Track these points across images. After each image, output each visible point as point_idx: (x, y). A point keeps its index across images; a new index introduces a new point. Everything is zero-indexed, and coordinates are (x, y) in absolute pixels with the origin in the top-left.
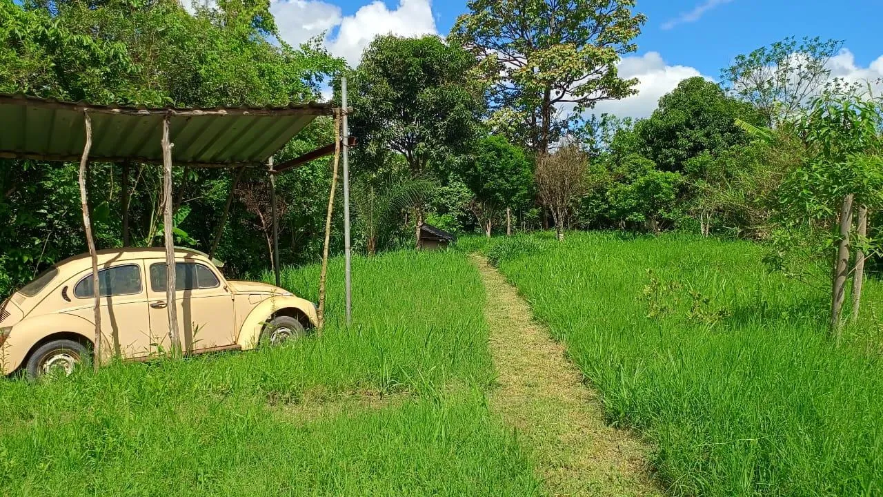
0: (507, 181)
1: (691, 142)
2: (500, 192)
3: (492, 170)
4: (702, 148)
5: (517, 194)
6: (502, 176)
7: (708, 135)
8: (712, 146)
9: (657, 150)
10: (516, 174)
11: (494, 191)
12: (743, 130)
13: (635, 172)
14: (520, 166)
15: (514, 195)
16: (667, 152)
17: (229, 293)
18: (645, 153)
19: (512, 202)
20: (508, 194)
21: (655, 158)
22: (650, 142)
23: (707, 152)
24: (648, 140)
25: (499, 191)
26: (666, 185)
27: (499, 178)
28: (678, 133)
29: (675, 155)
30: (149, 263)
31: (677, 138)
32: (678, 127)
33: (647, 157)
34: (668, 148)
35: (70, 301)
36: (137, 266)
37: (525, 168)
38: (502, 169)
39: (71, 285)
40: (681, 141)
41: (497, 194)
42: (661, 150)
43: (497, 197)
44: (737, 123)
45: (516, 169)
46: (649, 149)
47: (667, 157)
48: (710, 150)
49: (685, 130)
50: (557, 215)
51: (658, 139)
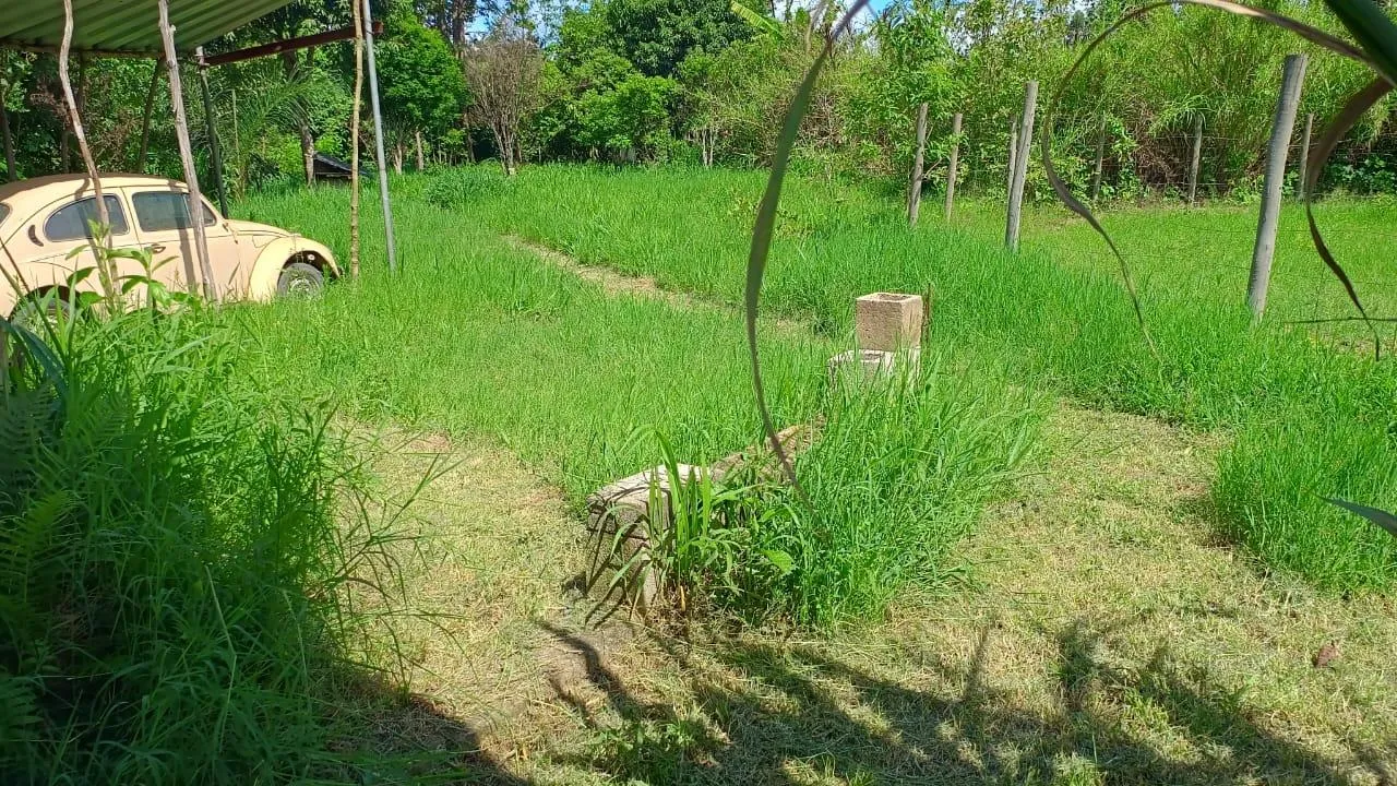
0: (425, 85)
1: (678, 33)
2: (415, 103)
3: (398, 67)
4: (693, 43)
5: (442, 106)
6: (415, 76)
7: (699, 25)
8: (706, 40)
9: (633, 42)
10: (438, 73)
11: (405, 100)
12: (744, 19)
13: (604, 76)
14: (439, 61)
15: (436, 106)
16: (646, 46)
17: (230, 233)
18: (616, 47)
19: (434, 118)
20: (428, 105)
21: (630, 54)
22: (622, 31)
23: (698, 48)
24: (618, 28)
25: (413, 100)
26: (657, 95)
27: (411, 79)
28: (659, 19)
29: (656, 52)
30: (130, 192)
31: (658, 26)
32: (660, 11)
33: (619, 54)
34: (648, 42)
35: (42, 245)
36: (115, 197)
37: (450, 64)
38: (413, 66)
39: (39, 222)
40: (665, 31)
41: (410, 105)
42: (637, 44)
43: (410, 111)
44: (735, 7)
45: (436, 66)
46: (621, 43)
47: (647, 55)
48: (704, 46)
49: (669, 16)
50: (503, 138)
51: (632, 26)
